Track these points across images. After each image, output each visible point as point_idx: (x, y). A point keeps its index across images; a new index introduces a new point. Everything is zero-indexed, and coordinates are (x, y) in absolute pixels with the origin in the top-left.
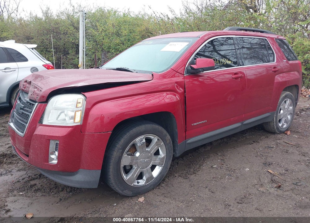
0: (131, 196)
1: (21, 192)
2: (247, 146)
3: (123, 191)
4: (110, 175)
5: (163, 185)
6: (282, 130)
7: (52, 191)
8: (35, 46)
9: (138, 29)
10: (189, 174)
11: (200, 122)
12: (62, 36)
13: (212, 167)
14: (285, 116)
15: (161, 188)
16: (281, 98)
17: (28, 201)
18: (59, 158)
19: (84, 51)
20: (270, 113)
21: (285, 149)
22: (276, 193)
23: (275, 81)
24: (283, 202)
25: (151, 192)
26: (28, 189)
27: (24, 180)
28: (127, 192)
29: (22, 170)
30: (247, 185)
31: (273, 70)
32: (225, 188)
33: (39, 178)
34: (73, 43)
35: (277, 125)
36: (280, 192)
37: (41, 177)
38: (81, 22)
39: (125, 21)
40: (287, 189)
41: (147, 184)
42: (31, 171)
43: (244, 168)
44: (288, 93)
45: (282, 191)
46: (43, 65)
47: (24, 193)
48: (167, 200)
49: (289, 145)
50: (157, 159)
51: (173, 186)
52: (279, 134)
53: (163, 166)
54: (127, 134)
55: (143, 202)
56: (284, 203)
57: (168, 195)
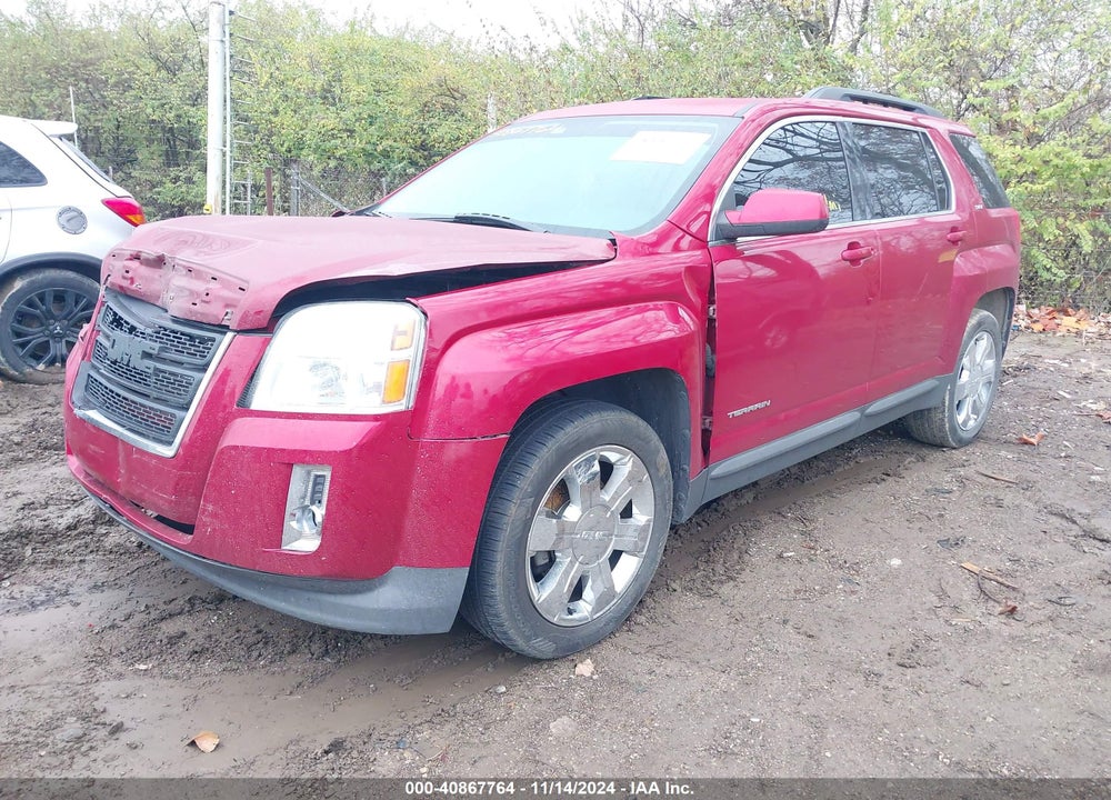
0: (549, 660)
1: (141, 659)
2: (869, 489)
3: (528, 639)
4: (493, 586)
5: (640, 619)
6: (964, 435)
7: (255, 654)
9: (409, 81)
10: (713, 582)
11: (751, 408)
12: (110, 94)
13: (780, 556)
14: (974, 389)
15: (636, 628)
16: (968, 329)
17: (178, 692)
18: (327, 530)
19: (228, 153)
20: (935, 380)
21: (989, 496)
22: (1006, 631)
23: (955, 274)
24: (1037, 659)
25: (607, 645)
26: (161, 652)
27: (131, 621)
28: (541, 646)
29: (110, 587)
30: (909, 611)
31: (949, 236)
32: (842, 620)
33: (189, 611)
34: (153, 121)
35: (952, 419)
36: (1016, 628)
37: (198, 607)
39: (356, 50)
40: (1034, 616)
41: (598, 615)
42: (147, 589)
43: (883, 558)
44: (986, 313)
45: (1022, 624)
47: (153, 667)
48: (672, 667)
49: (999, 484)
50: (631, 532)
51: (674, 622)
52: (954, 448)
53: (644, 553)
54: (549, 444)
55: (595, 677)
56: (1041, 662)
57: (669, 651)
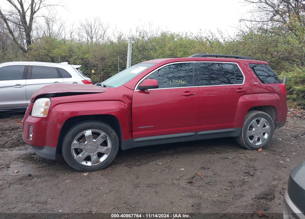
3: (72, 165)
8: (78, 66)
11: (146, 127)
16: (251, 116)
17: (22, 164)
18: (33, 136)
20: (235, 129)
23: (239, 101)
25: (96, 172)
31: (237, 90)
35: (246, 141)
38: (129, 47)
39: (181, 45)
41: (94, 165)
44: (261, 112)
46: (82, 81)
50: (103, 149)
53: (109, 154)
57: (106, 175)
